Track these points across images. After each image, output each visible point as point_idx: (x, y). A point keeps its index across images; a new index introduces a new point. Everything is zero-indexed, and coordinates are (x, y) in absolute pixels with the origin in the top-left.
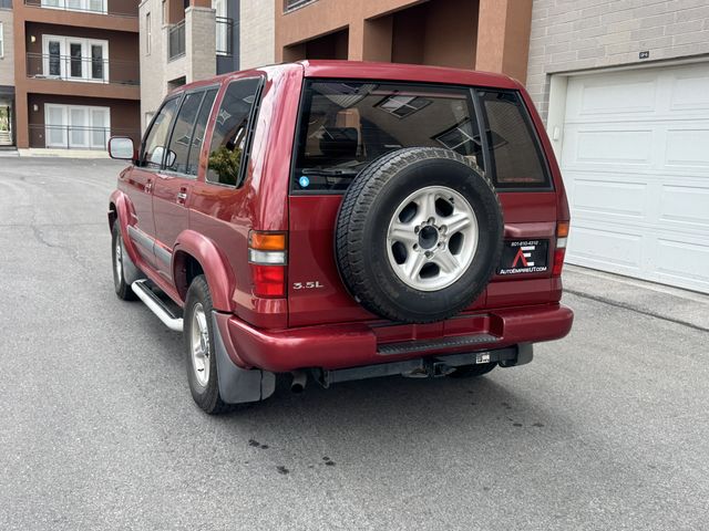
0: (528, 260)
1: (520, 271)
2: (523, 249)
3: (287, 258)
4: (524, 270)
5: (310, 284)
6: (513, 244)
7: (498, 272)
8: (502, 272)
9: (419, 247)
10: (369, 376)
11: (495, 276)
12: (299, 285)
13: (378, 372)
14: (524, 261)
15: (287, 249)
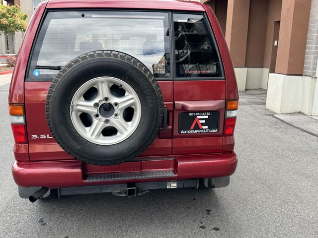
0: (203, 124)
1: (196, 131)
2: (199, 117)
3: (25, 119)
4: (199, 131)
5: (43, 136)
6: (190, 114)
7: (179, 132)
8: (183, 132)
9: (100, 117)
10: (90, 192)
11: (178, 134)
12: (35, 137)
13: (97, 190)
14: (200, 125)
15: (25, 114)
